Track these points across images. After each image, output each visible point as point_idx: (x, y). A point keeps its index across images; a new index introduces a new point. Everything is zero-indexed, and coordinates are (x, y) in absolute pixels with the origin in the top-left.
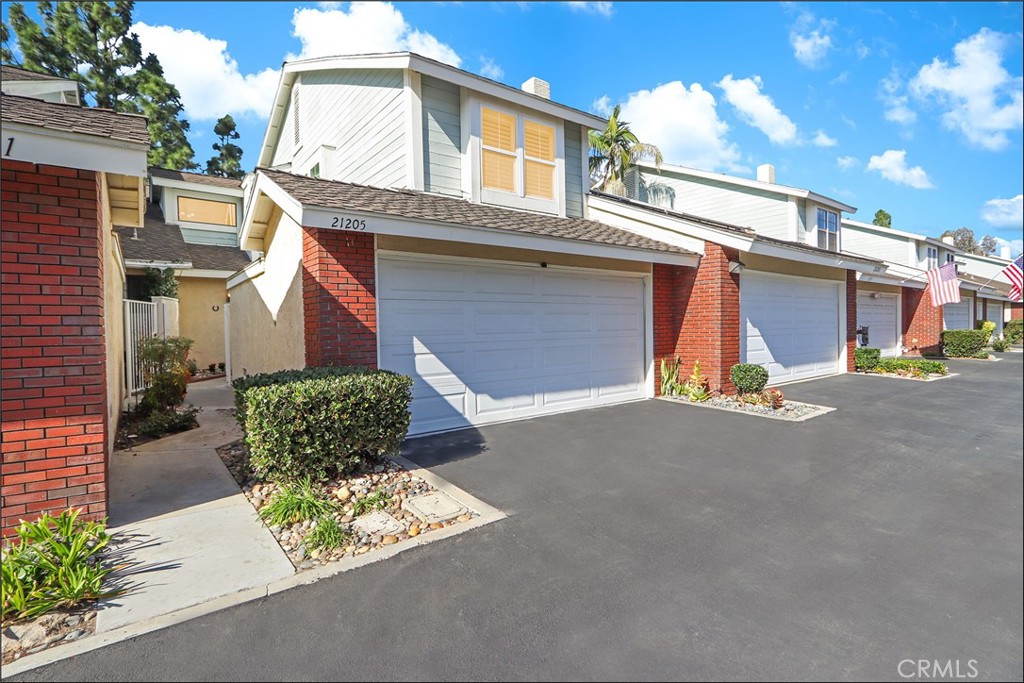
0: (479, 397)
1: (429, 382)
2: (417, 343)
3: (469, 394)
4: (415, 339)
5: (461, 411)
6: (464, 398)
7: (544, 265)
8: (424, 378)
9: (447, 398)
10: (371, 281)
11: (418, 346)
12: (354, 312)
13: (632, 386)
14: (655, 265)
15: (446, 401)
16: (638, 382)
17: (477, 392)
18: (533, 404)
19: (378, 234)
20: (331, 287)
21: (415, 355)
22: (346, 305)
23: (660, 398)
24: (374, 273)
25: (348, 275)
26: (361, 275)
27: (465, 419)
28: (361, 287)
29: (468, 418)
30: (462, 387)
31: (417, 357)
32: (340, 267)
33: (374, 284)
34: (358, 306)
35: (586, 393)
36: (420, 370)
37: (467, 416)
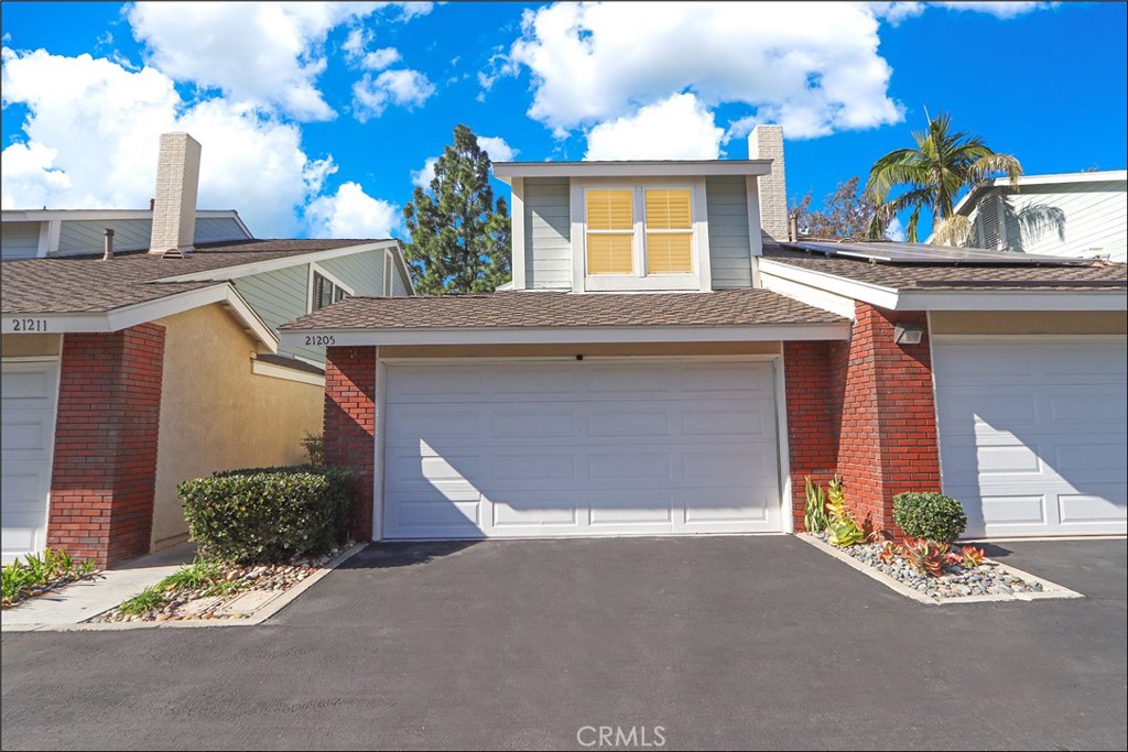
0: (496, 506)
1: (437, 486)
2: (423, 445)
3: (485, 503)
4: (422, 442)
5: (473, 519)
6: (477, 507)
7: (580, 358)
8: (432, 482)
9: (457, 504)
10: (371, 388)
11: (425, 449)
12: (354, 416)
13: (757, 512)
14: (787, 343)
15: (455, 507)
16: (766, 506)
17: (494, 500)
18: (574, 521)
19: (380, 346)
20: (335, 394)
21: (422, 458)
22: (347, 411)
23: (802, 536)
24: (374, 380)
25: (350, 383)
26: (361, 383)
27: (479, 530)
28: (361, 394)
29: (483, 530)
30: (476, 494)
31: (424, 460)
32: (344, 377)
33: (374, 390)
34: (358, 411)
35: (663, 514)
36: (426, 473)
37: (481, 526)
